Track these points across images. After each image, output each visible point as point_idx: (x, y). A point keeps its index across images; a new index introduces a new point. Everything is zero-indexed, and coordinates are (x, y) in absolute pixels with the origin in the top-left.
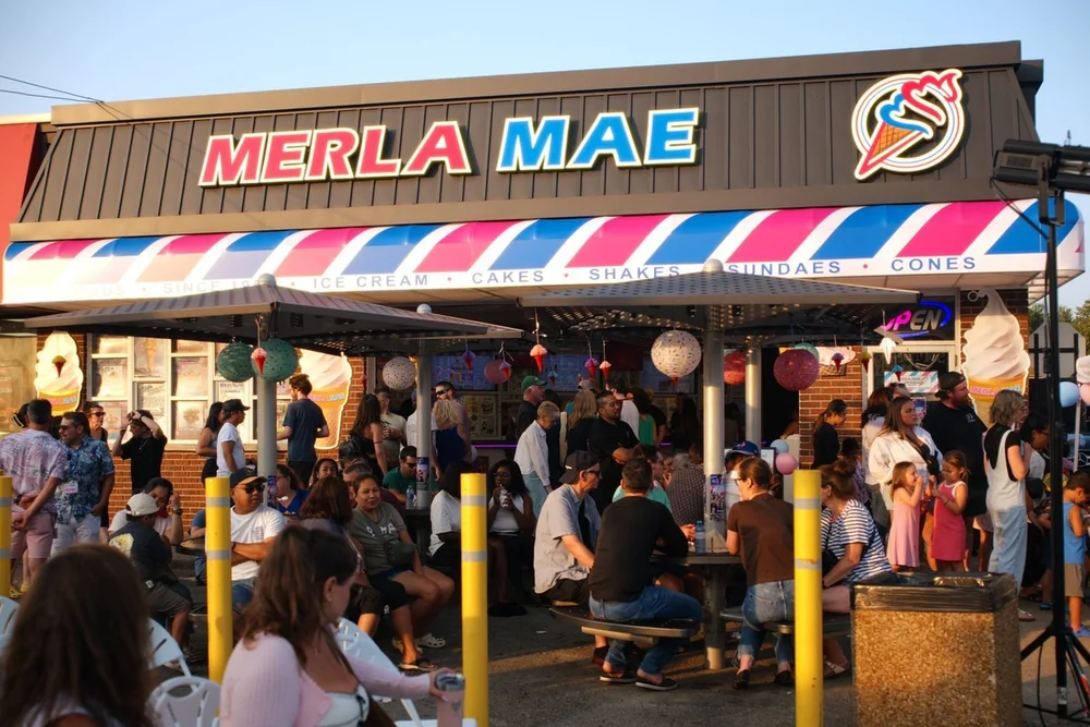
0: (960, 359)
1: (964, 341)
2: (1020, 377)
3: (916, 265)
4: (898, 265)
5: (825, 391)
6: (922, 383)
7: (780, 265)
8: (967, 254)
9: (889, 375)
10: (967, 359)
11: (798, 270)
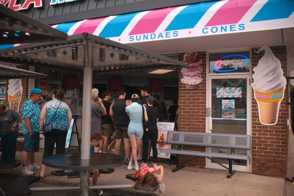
0: (251, 81)
1: (253, 72)
2: (281, 89)
3: (214, 30)
4: (205, 31)
5: (189, 96)
6: (234, 93)
7: (151, 35)
8: (240, 22)
9: (219, 89)
10: (254, 81)
11: (159, 36)
